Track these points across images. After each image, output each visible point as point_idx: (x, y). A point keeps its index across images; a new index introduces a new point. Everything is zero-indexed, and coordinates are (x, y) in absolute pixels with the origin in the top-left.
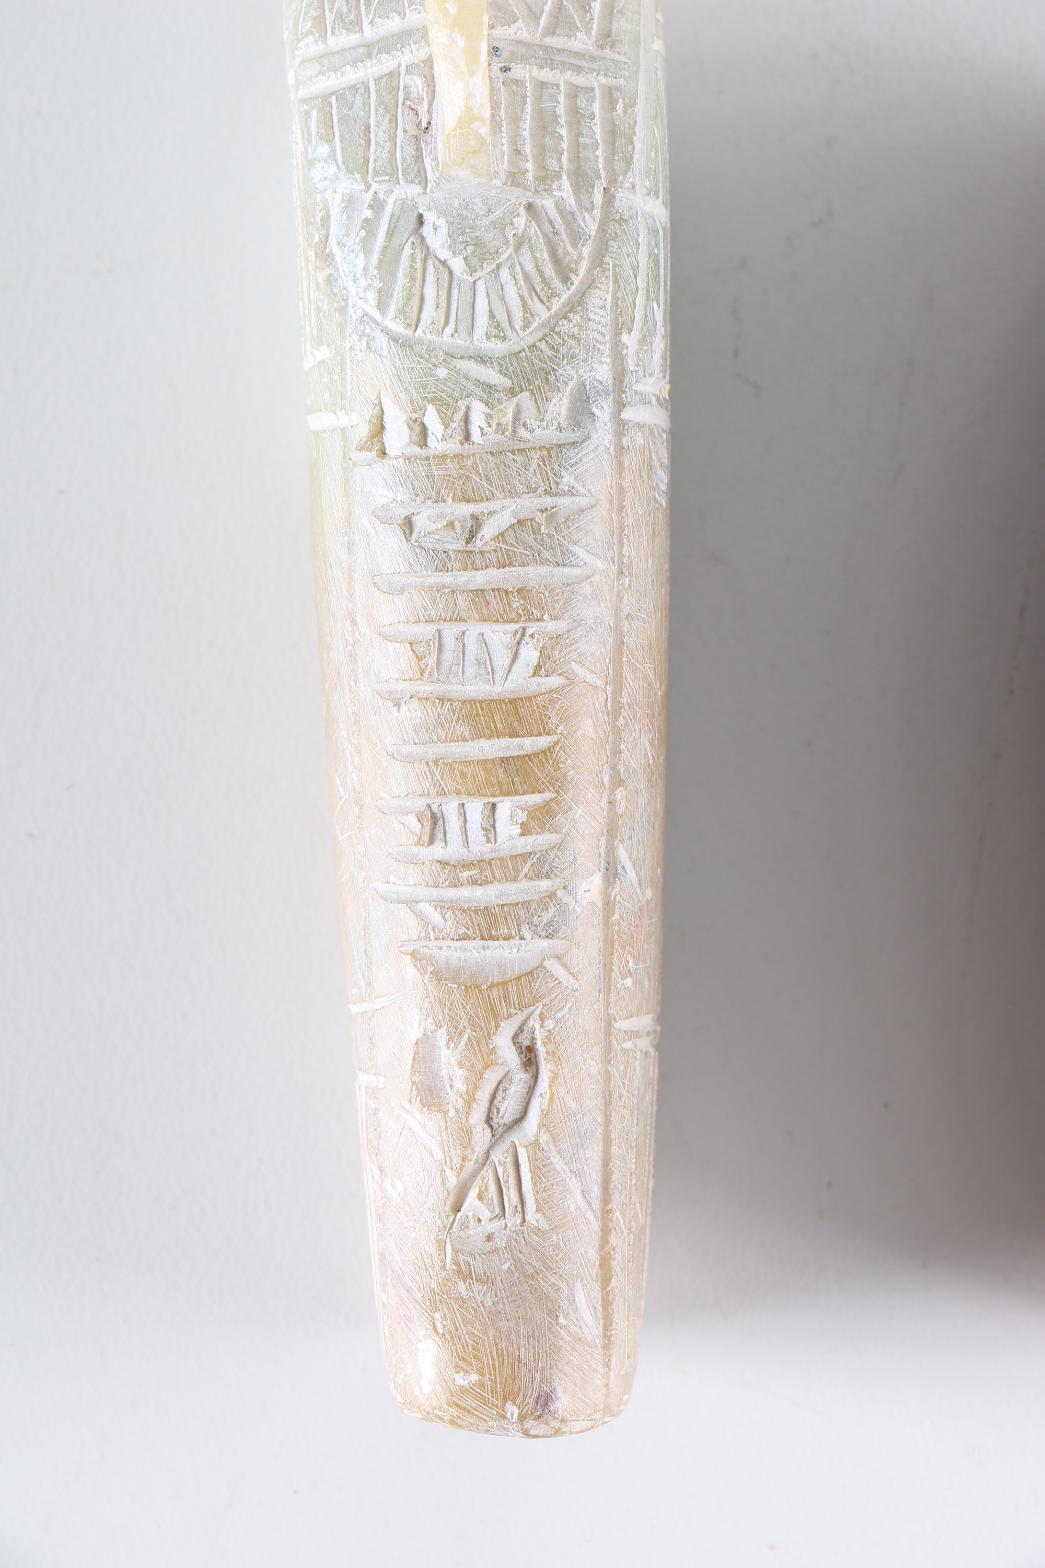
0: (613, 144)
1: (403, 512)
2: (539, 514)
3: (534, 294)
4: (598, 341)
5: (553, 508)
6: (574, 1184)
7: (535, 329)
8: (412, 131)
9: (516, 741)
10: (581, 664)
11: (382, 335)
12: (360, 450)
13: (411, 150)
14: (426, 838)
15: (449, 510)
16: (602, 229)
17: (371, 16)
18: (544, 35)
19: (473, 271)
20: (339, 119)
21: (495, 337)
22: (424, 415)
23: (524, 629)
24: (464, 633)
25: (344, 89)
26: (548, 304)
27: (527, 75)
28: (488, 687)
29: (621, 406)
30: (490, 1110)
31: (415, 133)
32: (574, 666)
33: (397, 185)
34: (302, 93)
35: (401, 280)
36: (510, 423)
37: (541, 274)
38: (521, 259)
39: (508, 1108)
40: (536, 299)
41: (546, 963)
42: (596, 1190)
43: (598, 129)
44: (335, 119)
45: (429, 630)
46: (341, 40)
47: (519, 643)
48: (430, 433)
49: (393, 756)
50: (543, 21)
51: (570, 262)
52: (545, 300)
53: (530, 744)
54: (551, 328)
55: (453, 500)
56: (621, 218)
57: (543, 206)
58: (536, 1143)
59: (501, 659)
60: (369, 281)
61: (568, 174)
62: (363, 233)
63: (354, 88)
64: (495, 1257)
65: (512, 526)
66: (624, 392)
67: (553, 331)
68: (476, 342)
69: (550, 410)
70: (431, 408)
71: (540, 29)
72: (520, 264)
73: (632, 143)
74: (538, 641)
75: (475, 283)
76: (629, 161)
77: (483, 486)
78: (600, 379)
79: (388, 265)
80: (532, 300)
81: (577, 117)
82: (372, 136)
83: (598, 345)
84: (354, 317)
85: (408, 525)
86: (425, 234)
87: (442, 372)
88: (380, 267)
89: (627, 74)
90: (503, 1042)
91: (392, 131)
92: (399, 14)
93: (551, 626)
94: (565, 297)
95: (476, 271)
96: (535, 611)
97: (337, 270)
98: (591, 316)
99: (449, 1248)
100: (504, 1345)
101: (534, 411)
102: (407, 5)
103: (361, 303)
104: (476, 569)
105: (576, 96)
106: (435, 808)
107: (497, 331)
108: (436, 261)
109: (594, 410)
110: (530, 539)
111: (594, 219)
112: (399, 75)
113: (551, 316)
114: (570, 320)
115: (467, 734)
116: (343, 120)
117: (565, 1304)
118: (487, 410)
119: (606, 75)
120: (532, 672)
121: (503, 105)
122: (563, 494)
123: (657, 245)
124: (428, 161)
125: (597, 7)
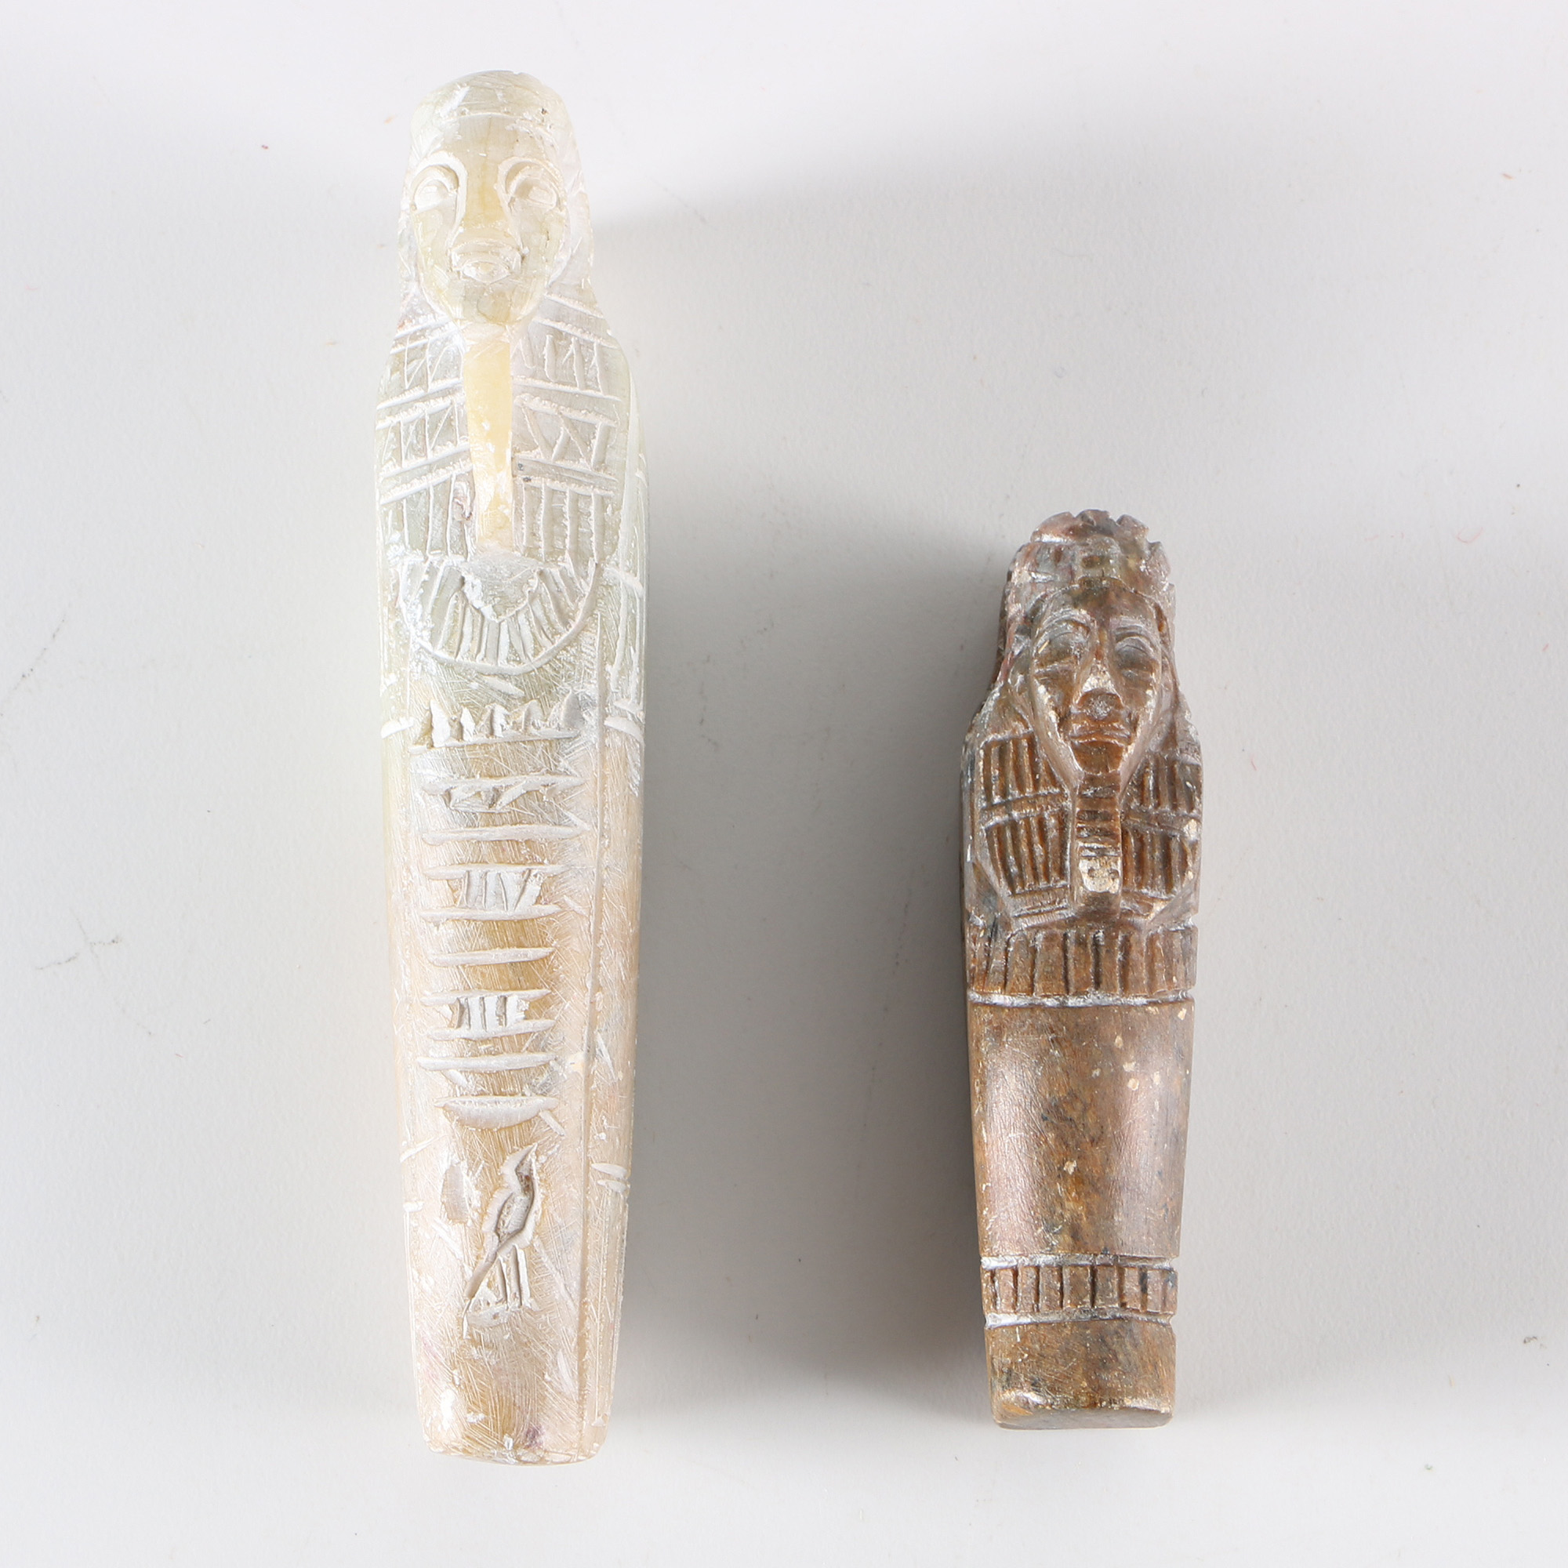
0: (603, 534)
1: (445, 787)
2: (542, 788)
3: (542, 632)
4: (588, 668)
5: (553, 784)
6: (558, 1278)
7: (543, 657)
8: (458, 518)
9: (522, 950)
10: (571, 897)
11: (432, 660)
12: (416, 744)
13: (457, 531)
14: (456, 1022)
15: (478, 785)
16: (594, 591)
17: (432, 445)
18: (556, 459)
19: (498, 615)
20: (408, 515)
21: (513, 660)
22: (461, 716)
23: (530, 871)
24: (486, 874)
25: (412, 495)
26: (552, 639)
27: (543, 485)
28: (502, 912)
29: (604, 715)
30: (498, 1222)
31: (460, 520)
32: (566, 898)
33: (447, 557)
34: (383, 501)
35: (448, 621)
36: (523, 723)
37: (548, 618)
38: (534, 608)
39: (511, 1221)
40: (543, 636)
41: (540, 1114)
42: (575, 1285)
43: (593, 524)
44: (405, 515)
45: (461, 871)
46: (412, 462)
47: (526, 881)
48: (465, 730)
49: (433, 963)
50: (556, 450)
51: (569, 611)
52: (550, 636)
53: (532, 953)
54: (554, 656)
55: (480, 776)
56: (607, 585)
57: (551, 572)
58: (531, 1246)
59: (513, 892)
60: (425, 624)
61: (570, 552)
62: (422, 591)
63: (419, 493)
64: (499, 1330)
65: (522, 795)
66: (607, 706)
67: (555, 658)
68: (499, 665)
69: (552, 713)
70: (465, 710)
71: (553, 455)
72: (533, 611)
73: (617, 534)
74: (540, 879)
75: (500, 624)
76: (614, 546)
77: (502, 766)
78: (589, 694)
79: (438, 612)
80: (541, 636)
81: (578, 514)
82: (430, 524)
83: (588, 671)
84: (414, 650)
85: (448, 795)
86: (465, 591)
87: (474, 685)
88: (432, 614)
89: (615, 488)
90: (508, 1171)
91: (444, 520)
92: (452, 442)
93: (550, 869)
94: (565, 636)
95: (500, 615)
96: (538, 857)
97: (403, 618)
98: (584, 650)
99: (465, 1323)
100: (503, 1393)
101: (540, 714)
102: (458, 436)
103: (419, 640)
104: (496, 826)
105: (577, 501)
106: (463, 1001)
107: (515, 657)
108: (473, 609)
109: (584, 715)
110: (535, 805)
111: (588, 584)
112: (451, 483)
113: (554, 648)
114: (568, 651)
115: (486, 945)
116: (410, 515)
117: (549, 1365)
118: (506, 712)
119: (600, 488)
120: (534, 901)
121: (524, 503)
122: (559, 774)
123: (634, 607)
124: (468, 538)
125: (595, 443)
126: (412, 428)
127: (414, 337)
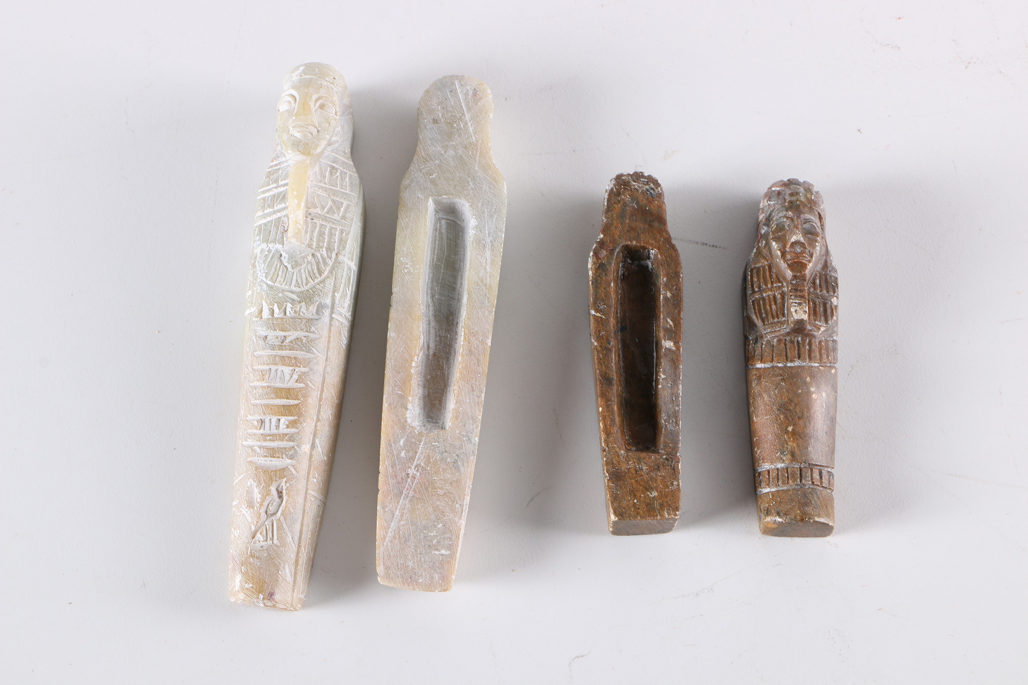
0: (340, 243)
1: (265, 334)
3: (310, 276)
4: (327, 293)
5: (308, 336)
6: (289, 534)
7: (309, 286)
8: (282, 231)
9: (288, 400)
10: (311, 382)
11: (265, 285)
12: (254, 317)
13: (281, 236)
14: (259, 428)
15: (278, 334)
16: (333, 264)
17: (277, 204)
18: (325, 213)
22: (274, 306)
23: (295, 369)
24: (277, 369)
25: (266, 222)
26: (314, 280)
27: (318, 222)
28: (282, 384)
29: (332, 312)
30: (267, 509)
32: (308, 382)
33: (276, 245)
34: (255, 225)
35: (273, 270)
36: (298, 311)
37: (313, 272)
39: (272, 509)
41: (289, 467)
42: (296, 538)
43: (337, 239)
44: (262, 230)
45: (267, 367)
46: (268, 211)
47: (293, 373)
48: (275, 312)
49: (253, 404)
50: (326, 210)
51: (322, 270)
53: (292, 402)
54: (314, 286)
55: (279, 330)
56: (340, 262)
57: (317, 254)
58: (279, 519)
59: (287, 377)
60: (264, 271)
61: (325, 248)
62: (265, 258)
63: (269, 222)
64: (262, 552)
65: (295, 339)
66: (334, 309)
68: (291, 288)
69: (310, 308)
70: (276, 304)
72: (307, 268)
74: (298, 373)
76: (344, 248)
77: (288, 327)
78: (327, 303)
79: (269, 266)
80: (309, 278)
81: (331, 235)
82: (271, 233)
84: (259, 281)
86: (282, 259)
87: (280, 295)
88: (267, 267)
89: (348, 227)
90: (273, 489)
91: (276, 231)
92: (284, 203)
93: (303, 370)
94: (319, 279)
95: (294, 269)
96: (298, 364)
97: (256, 269)
98: (326, 285)
99: (249, 548)
100: (261, 577)
101: (306, 308)
102: (287, 201)
103: (261, 277)
104: (283, 350)
105: (332, 229)
106: (263, 419)
107: (298, 285)
108: (284, 266)
109: (324, 311)
110: (299, 344)
111: (332, 261)
112: (281, 218)
113: (314, 283)
114: (320, 285)
115: (274, 397)
116: (264, 230)
117: (282, 568)
118: (292, 306)
119: (341, 226)
120: (295, 381)
121: (309, 227)
122: (311, 332)
123: (350, 273)
124: (285, 239)
125: (342, 209)
126: (270, 198)
127: (276, 165)
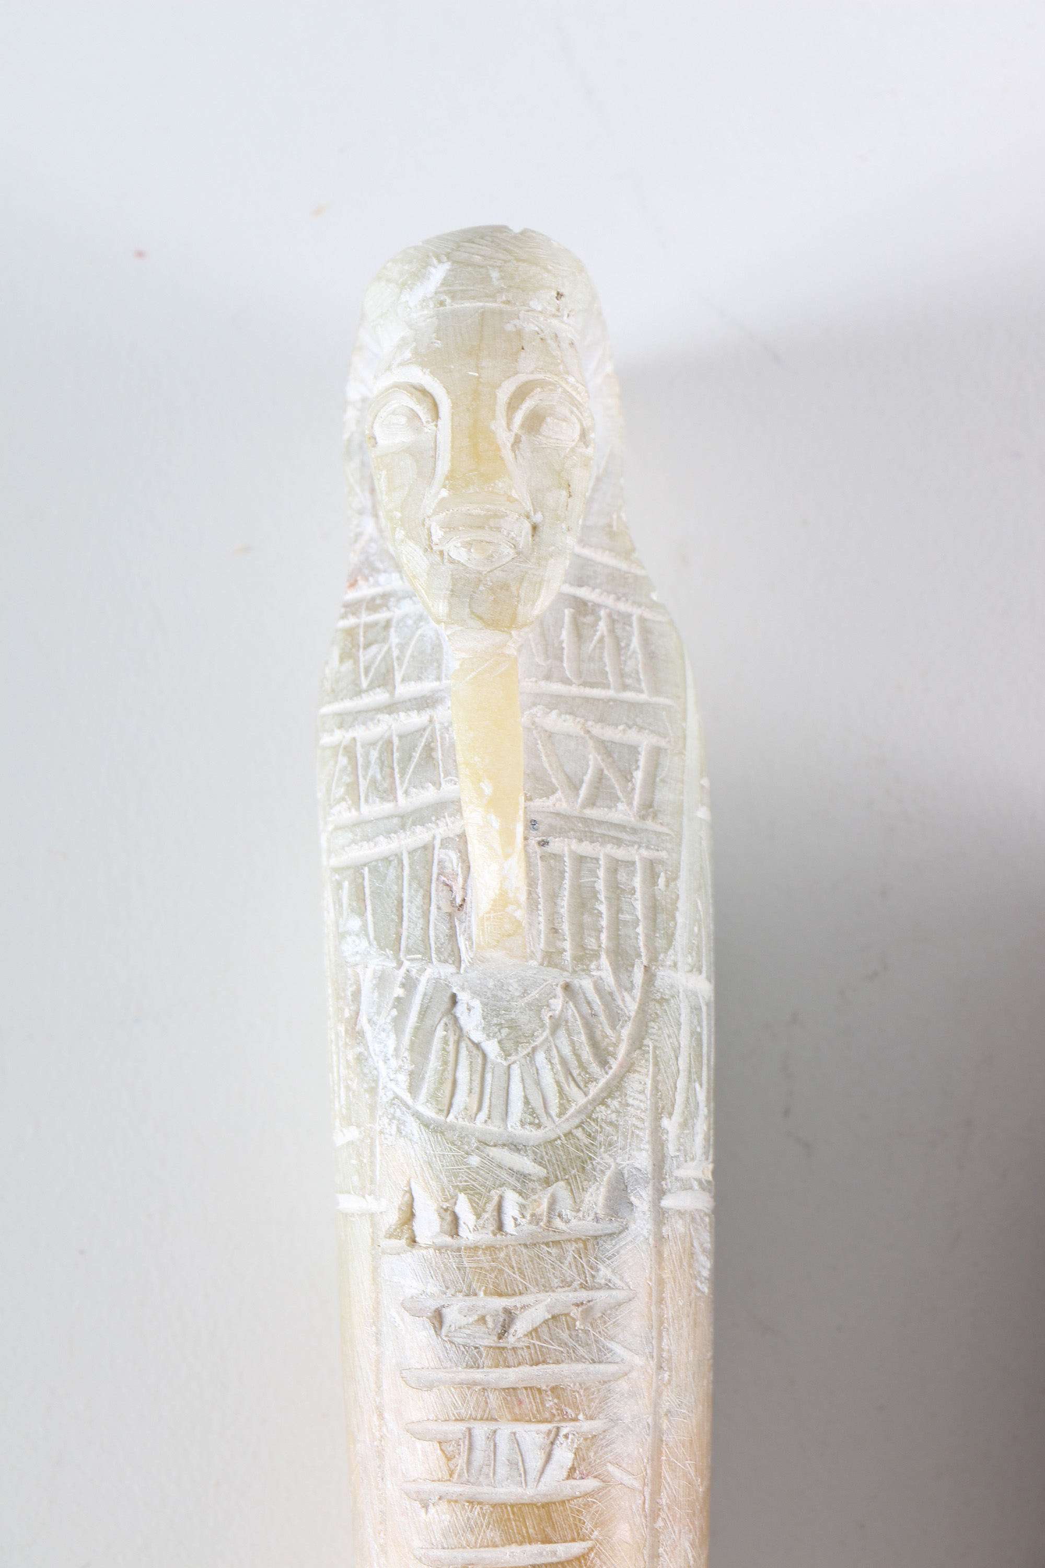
0: (654, 920)
1: (433, 1304)
2: (574, 1308)
3: (570, 1079)
4: (637, 1128)
5: (589, 1301)
7: (572, 1116)
8: (446, 908)
9: (549, 1547)
10: (618, 1465)
11: (412, 1119)
12: (390, 1238)
13: (445, 928)
15: (481, 1303)
16: (642, 1009)
17: (405, 785)
18: (584, 806)
19: (507, 1054)
20: (372, 892)
21: (530, 1124)
22: (455, 1204)
23: (558, 1429)
24: (495, 1432)
25: (377, 861)
26: (585, 1089)
27: (566, 849)
28: (520, 1490)
29: (660, 1193)
31: (449, 911)
32: (611, 1468)
33: (430, 965)
34: (334, 862)
35: (433, 1063)
36: (545, 1214)
37: (578, 1057)
38: (558, 1042)
40: (572, 1084)
43: (639, 905)
44: (367, 891)
45: (460, 1428)
46: (375, 809)
47: (552, 1443)
48: (461, 1222)
49: (420, 1560)
50: (583, 792)
51: (608, 1045)
52: (582, 1084)
53: (563, 1551)
54: (588, 1115)
55: (485, 1293)
56: (662, 998)
57: (581, 987)
59: (534, 1460)
60: (400, 1063)
61: (608, 952)
62: (394, 1012)
63: (387, 860)
65: (546, 1322)
66: (664, 1179)
67: (590, 1117)
68: (510, 1129)
69: (586, 1200)
70: (462, 1198)
71: (580, 800)
72: (557, 1047)
73: (674, 918)
74: (573, 1442)
75: (509, 1067)
76: (670, 938)
77: (516, 1280)
78: (639, 1166)
79: (419, 1048)
80: (569, 1086)
81: (618, 892)
82: (405, 911)
83: (637, 1132)
84: (385, 1099)
85: (438, 1318)
86: (458, 1015)
87: (475, 1160)
88: (411, 1049)
89: (669, 846)
91: (425, 907)
92: (434, 784)
93: (586, 1426)
94: (603, 1081)
95: (510, 1055)
96: (569, 1411)
97: (367, 1049)
98: (630, 1101)
101: (569, 1201)
102: (442, 775)
103: (392, 1085)
104: (509, 1367)
105: (616, 871)
107: (532, 1118)
108: (470, 1044)
109: (633, 1199)
111: (634, 998)
112: (434, 848)
113: (589, 1102)
114: (607, 1106)
115: (497, 1539)
116: (376, 894)
118: (521, 1200)
119: (648, 848)
120: (565, 1474)
121: (540, 881)
122: (600, 1288)
123: (700, 1023)
124: (462, 941)
125: (639, 776)
126: (374, 754)
127: (373, 605)
